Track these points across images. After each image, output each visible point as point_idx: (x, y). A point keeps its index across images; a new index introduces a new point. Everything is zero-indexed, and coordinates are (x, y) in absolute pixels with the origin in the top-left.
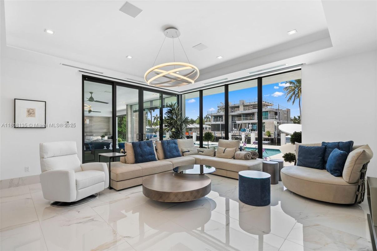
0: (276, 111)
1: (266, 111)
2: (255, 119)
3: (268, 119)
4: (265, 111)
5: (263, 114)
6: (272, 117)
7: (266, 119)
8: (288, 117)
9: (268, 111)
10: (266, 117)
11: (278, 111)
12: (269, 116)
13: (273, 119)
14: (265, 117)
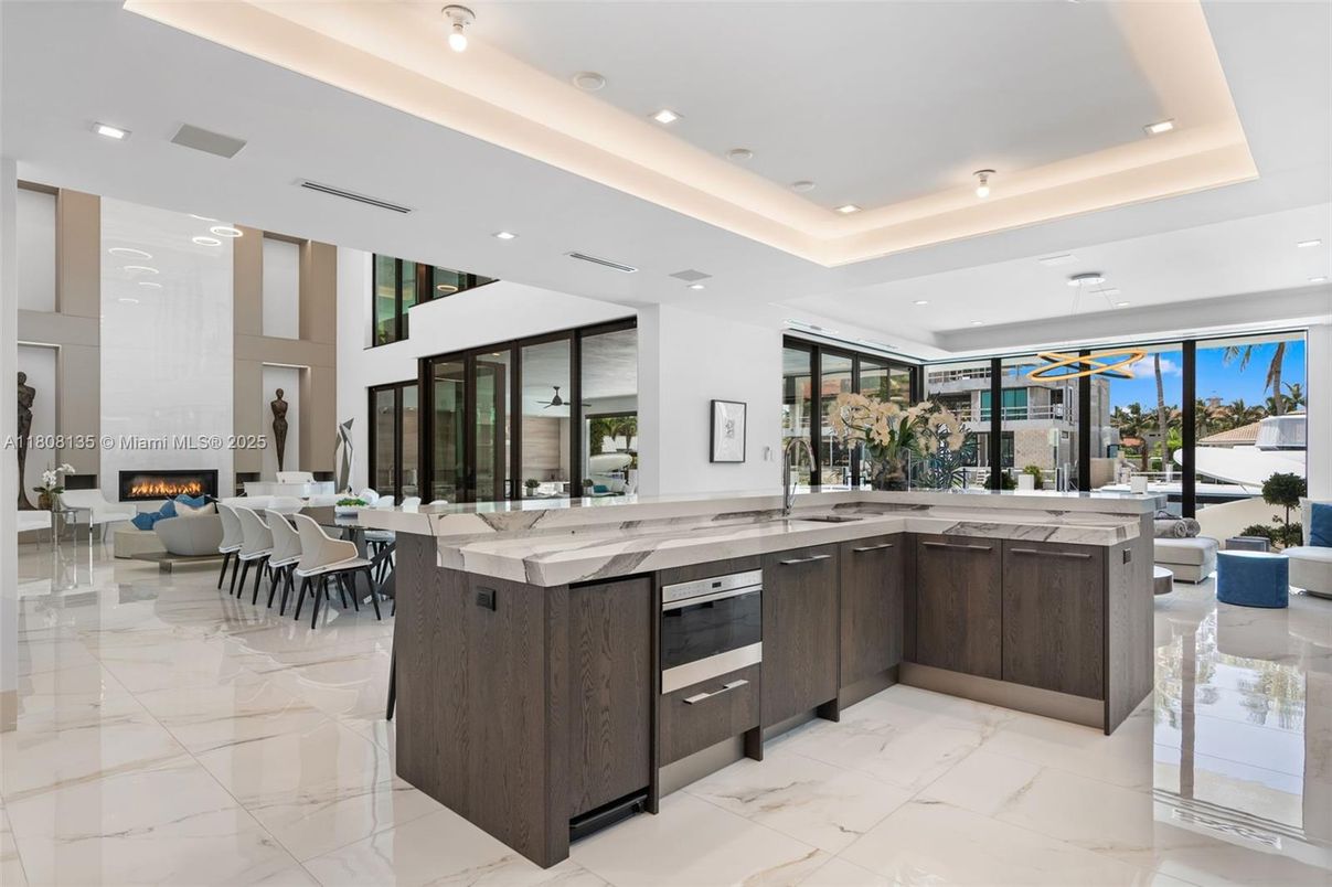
0: (1058, 385)
1: (1021, 385)
2: (972, 416)
3: (1025, 418)
4: (1016, 386)
5: (1007, 398)
6: (1041, 410)
7: (1019, 418)
8: (1100, 410)
9: (1025, 388)
10: (1018, 411)
11: (1063, 388)
12: (1029, 407)
13: (1046, 417)
14: (1016, 411)
